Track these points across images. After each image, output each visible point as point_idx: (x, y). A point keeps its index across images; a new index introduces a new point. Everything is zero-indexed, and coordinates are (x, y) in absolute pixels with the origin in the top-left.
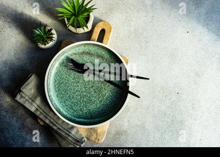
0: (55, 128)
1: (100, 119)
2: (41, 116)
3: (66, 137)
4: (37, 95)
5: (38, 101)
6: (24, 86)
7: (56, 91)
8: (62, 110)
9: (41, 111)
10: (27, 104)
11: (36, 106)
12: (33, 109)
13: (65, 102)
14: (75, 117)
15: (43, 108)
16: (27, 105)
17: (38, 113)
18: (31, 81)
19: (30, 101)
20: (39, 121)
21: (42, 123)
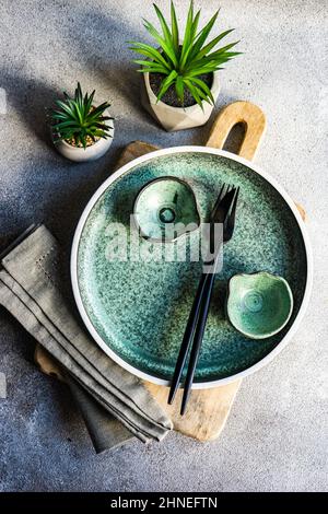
0: (87, 381)
1: (217, 369)
2: (51, 347)
3: (117, 411)
4: (45, 285)
5: (46, 301)
6: (12, 254)
7: (98, 277)
8: (109, 333)
9: (52, 330)
10: (14, 305)
11: (38, 313)
12: (29, 323)
13: (119, 312)
14: (145, 356)
15: (57, 322)
16: (16, 309)
17: (41, 336)
18: (33, 244)
19: (25, 298)
20: (41, 360)
21: (47, 368)
